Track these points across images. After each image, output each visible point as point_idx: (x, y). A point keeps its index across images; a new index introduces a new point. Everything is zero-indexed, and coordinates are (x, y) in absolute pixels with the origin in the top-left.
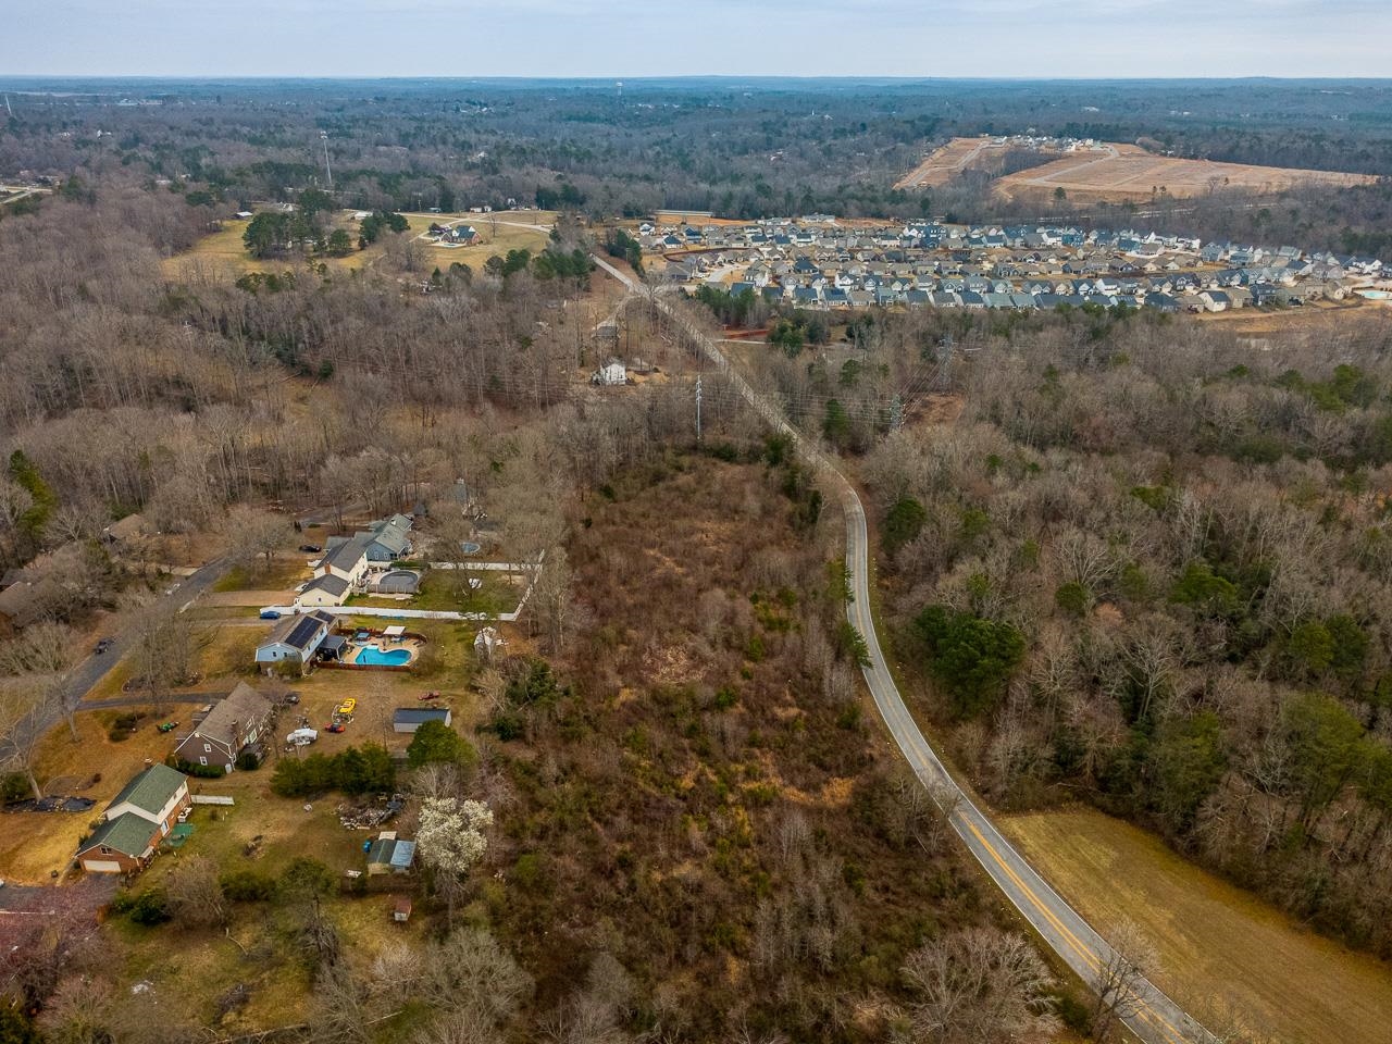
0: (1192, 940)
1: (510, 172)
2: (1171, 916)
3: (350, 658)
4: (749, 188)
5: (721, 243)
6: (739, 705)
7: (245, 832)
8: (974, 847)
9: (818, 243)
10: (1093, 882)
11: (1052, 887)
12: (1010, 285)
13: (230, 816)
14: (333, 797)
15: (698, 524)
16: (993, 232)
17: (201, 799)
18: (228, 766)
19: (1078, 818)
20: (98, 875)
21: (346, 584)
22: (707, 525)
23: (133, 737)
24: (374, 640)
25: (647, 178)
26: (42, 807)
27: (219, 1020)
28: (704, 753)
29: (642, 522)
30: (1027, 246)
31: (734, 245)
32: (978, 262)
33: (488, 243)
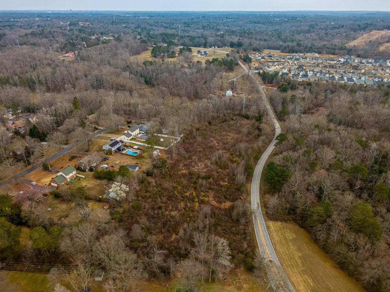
0: (302, 262)
1: (227, 38)
2: (300, 255)
3: (124, 152)
4: (295, 44)
5: (278, 59)
6: (211, 179)
7: (84, 184)
8: (256, 226)
9: (309, 61)
10: (283, 242)
11: (271, 240)
12: (367, 77)
13: (83, 180)
14: (105, 180)
15: (229, 134)
16: (370, 61)
17: (78, 175)
18: (87, 170)
19: (290, 225)
20: (53, 186)
21: (131, 135)
22: (232, 135)
23: (73, 161)
24: (132, 149)
25: (265, 40)
26: (50, 171)
27: (60, 219)
28: (195, 188)
29: (214, 131)
30: (381, 65)
31: (282, 60)
32: (360, 70)
33: (211, 56)
